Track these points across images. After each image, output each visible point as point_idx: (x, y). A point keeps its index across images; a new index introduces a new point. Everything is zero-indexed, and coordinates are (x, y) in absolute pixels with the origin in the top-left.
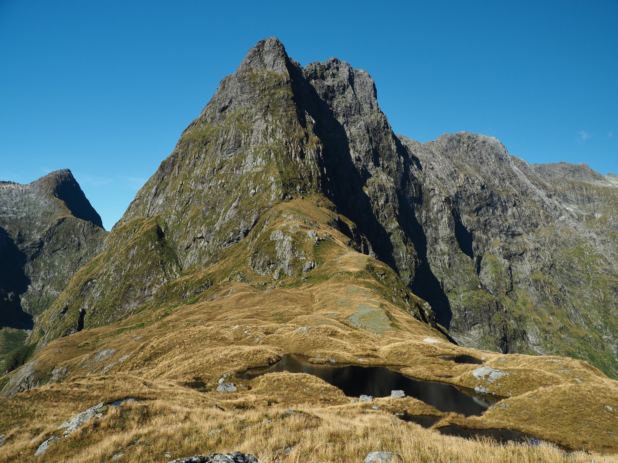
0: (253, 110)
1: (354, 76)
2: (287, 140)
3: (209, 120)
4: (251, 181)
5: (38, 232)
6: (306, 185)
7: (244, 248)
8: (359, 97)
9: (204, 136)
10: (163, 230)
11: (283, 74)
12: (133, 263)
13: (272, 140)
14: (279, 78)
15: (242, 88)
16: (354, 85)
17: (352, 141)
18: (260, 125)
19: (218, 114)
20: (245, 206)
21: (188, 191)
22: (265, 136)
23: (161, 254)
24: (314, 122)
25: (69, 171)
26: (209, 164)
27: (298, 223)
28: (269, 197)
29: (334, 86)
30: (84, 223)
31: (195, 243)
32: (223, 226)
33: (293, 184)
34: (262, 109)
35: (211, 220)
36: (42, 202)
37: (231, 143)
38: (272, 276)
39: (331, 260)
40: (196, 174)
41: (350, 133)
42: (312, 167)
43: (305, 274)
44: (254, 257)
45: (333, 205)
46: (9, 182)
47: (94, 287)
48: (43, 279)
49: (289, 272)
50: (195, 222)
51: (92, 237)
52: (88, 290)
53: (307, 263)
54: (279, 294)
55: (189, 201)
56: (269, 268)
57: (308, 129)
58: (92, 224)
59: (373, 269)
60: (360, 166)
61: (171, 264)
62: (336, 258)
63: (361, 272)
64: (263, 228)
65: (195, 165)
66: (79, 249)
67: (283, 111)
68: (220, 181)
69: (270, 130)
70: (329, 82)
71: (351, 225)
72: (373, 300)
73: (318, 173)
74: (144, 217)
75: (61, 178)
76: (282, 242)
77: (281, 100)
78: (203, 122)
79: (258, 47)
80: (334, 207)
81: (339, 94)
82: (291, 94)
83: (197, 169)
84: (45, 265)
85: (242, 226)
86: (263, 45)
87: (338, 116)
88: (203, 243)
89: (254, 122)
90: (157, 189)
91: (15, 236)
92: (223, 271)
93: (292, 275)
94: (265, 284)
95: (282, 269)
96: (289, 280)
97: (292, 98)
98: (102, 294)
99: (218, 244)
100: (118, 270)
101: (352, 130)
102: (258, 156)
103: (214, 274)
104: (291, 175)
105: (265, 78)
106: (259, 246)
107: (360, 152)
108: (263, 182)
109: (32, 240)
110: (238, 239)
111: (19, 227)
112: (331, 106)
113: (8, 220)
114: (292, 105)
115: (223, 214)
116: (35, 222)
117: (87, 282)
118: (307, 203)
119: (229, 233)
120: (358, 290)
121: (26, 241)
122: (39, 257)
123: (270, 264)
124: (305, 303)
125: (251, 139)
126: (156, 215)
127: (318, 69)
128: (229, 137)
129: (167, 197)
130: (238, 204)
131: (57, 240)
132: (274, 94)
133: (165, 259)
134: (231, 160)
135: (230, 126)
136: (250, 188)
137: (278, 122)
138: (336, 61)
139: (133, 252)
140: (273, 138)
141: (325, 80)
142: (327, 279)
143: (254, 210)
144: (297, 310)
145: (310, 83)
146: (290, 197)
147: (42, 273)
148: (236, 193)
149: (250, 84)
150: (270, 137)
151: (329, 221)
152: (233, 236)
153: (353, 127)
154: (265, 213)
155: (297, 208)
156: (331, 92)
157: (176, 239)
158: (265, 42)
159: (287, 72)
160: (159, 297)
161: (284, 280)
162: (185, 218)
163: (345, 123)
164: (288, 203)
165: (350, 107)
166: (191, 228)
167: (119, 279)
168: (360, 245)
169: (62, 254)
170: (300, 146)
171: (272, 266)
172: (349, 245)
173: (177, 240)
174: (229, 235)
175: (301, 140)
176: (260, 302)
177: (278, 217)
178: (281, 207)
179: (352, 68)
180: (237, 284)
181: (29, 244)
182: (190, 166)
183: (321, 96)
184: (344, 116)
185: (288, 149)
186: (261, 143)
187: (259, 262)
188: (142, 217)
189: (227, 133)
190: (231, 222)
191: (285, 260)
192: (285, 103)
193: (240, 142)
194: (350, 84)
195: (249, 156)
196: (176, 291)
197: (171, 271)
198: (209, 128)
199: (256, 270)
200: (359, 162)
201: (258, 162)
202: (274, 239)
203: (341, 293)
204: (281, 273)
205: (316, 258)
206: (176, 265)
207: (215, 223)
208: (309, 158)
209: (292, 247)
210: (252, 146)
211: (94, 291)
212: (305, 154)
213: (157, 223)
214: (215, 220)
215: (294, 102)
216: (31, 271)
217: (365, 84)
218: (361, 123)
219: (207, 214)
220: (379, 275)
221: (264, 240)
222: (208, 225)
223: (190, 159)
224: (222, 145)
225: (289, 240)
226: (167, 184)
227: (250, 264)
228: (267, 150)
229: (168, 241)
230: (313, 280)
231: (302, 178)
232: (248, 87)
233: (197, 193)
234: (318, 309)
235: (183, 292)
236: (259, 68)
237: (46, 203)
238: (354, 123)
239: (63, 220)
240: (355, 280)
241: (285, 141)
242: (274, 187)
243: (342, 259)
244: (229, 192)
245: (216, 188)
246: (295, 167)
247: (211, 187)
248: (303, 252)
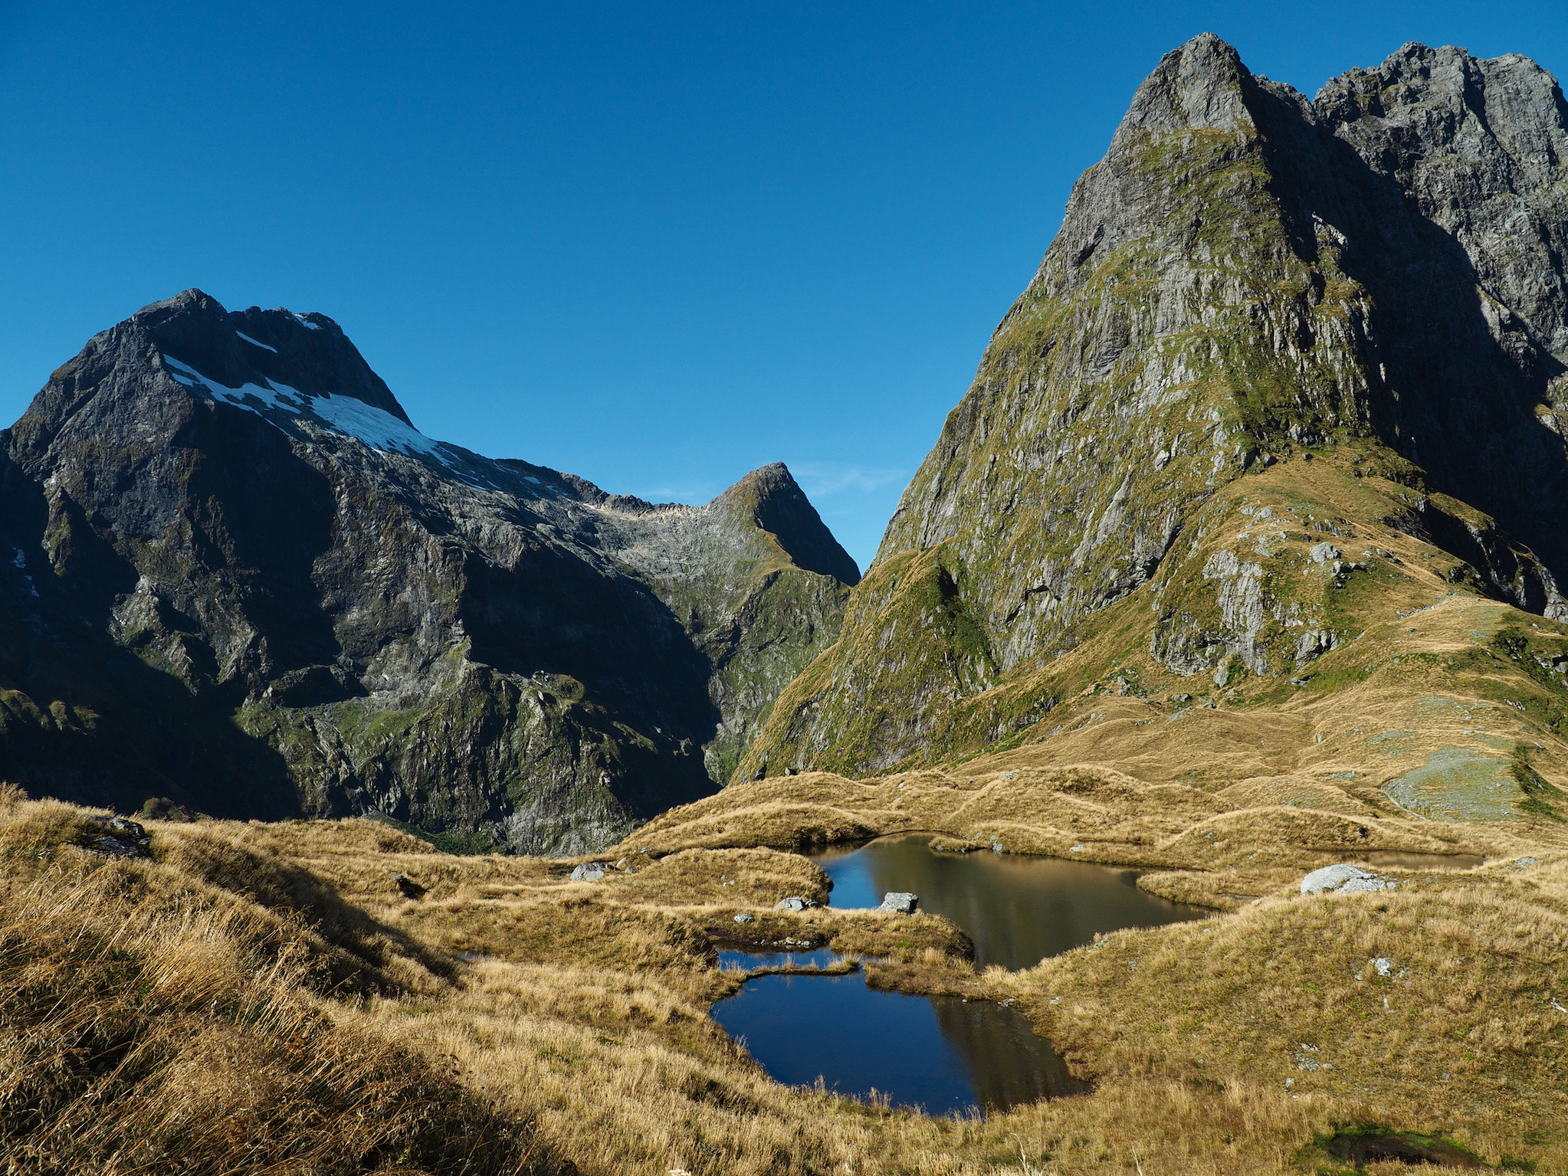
0: (1159, 242)
1: (1482, 82)
2: (1256, 302)
3: (1052, 291)
4: (1157, 429)
5: (729, 605)
6: (1320, 420)
7: (1144, 608)
8: (1505, 141)
9: (1040, 333)
10: (954, 578)
11: (1235, 126)
12: (889, 661)
13: (1212, 310)
14: (1224, 140)
15: (1123, 191)
16: (1486, 107)
17: (1487, 275)
18: (1180, 276)
19: (1072, 272)
20: (1144, 496)
21: (1009, 476)
22: (1192, 303)
23: (949, 636)
24: (1341, 239)
25: (783, 466)
26: (1055, 402)
27: (1281, 528)
28: (1205, 465)
29: (1414, 125)
30: (818, 581)
31: (1029, 605)
32: (1093, 554)
33: (1278, 423)
34: (1181, 234)
35: (1063, 543)
36: (733, 542)
37: (1104, 338)
38: (1211, 678)
39: (1380, 624)
40: (1026, 430)
41: (1481, 252)
42: (1337, 367)
43: (1301, 668)
44: (1163, 628)
45: (1411, 468)
46: (672, 506)
47: (814, 720)
48: (743, 709)
49: (1256, 663)
50: (1028, 551)
51: (836, 611)
52: (803, 726)
53: (1307, 635)
54: (1206, 722)
55: (1011, 502)
56: (1203, 656)
57: (1322, 264)
58: (834, 580)
59: (1522, 643)
60: (1518, 345)
61: (972, 660)
62: (1398, 617)
63: (1472, 655)
64: (1190, 548)
65: (1022, 409)
66: (811, 641)
67: (1240, 228)
68: (1083, 440)
69: (1205, 286)
70: (1399, 117)
71: (1473, 520)
72: (1496, 733)
73: (1356, 381)
74: (914, 551)
75: (767, 483)
76: (1234, 584)
77: (1235, 198)
78: (1036, 299)
79: (1163, 72)
80: (1415, 473)
81: (1436, 144)
82: (1262, 175)
83: (1029, 419)
84: (745, 677)
85: (1140, 550)
86: (1177, 64)
87: (1435, 211)
88: (1046, 603)
89: (1161, 274)
90: (941, 481)
91: (685, 618)
92: (1086, 668)
93: (1265, 671)
94: (1190, 698)
95: (1237, 658)
96: (1256, 686)
97: (1267, 187)
98: (830, 736)
99: (1081, 602)
100: (859, 678)
101: (1486, 243)
102: (1176, 361)
103: (1062, 677)
104: (1269, 397)
105: (1185, 151)
106: (1173, 598)
107: (1519, 303)
108: (1190, 427)
109: (719, 625)
110: (1133, 585)
111: (693, 599)
112: (1409, 184)
113: (671, 584)
114: (1267, 205)
115: (1093, 524)
116: (722, 585)
117: (799, 710)
118: (1320, 471)
119: (1109, 572)
120: (1450, 706)
121: (708, 627)
122: (733, 661)
123: (1205, 645)
124: (1280, 744)
125: (1155, 318)
126: (940, 543)
127: (1360, 87)
128: (1098, 324)
129: (962, 498)
130: (1127, 494)
131: (766, 621)
132: (1212, 186)
133: (958, 647)
134: (1108, 383)
135: (1099, 295)
136: (1156, 447)
137: (1228, 261)
138: (1418, 51)
139: (889, 634)
140: (1214, 306)
141: (1383, 116)
142: (1362, 677)
143: (1168, 505)
144: (1249, 765)
145: (1336, 134)
146: (1267, 458)
147: (742, 696)
148: (1122, 466)
149: (1145, 174)
150: (1207, 304)
151: (1389, 514)
152: (1118, 578)
153: (1490, 233)
154: (1196, 509)
155: (1287, 486)
156: (1406, 145)
157: (984, 597)
158: (1181, 53)
159: (1249, 118)
160: (937, 738)
161: (1242, 687)
162: (1005, 544)
163: (1460, 225)
164: (1261, 476)
165: (1475, 175)
166: (1019, 566)
167: (862, 699)
168: (1511, 578)
169: (777, 652)
170: (1299, 315)
171: (1209, 649)
172: (1458, 577)
173: (987, 599)
174: (1107, 576)
175: (1301, 298)
176: (1155, 744)
177: (1229, 515)
178: (1237, 489)
179: (1473, 59)
180: (1115, 701)
181: (711, 634)
182: (1012, 413)
183: (1373, 164)
184: (1455, 204)
185: (1261, 328)
186: (1183, 324)
187: (1176, 640)
188: (911, 551)
189: (1092, 314)
190: (1111, 543)
191: (1245, 630)
192: (1244, 204)
193: (1126, 331)
194: (1470, 106)
195: (1152, 364)
196: (976, 722)
197: (974, 676)
198: (1051, 311)
199: (1169, 664)
200: (1514, 334)
201: (1176, 375)
202: (1215, 576)
203: (1393, 716)
204: (1236, 667)
205: (1334, 622)
206: (986, 660)
207: (1073, 550)
208: (1328, 343)
209: (1264, 593)
210: (1159, 338)
211: (814, 728)
212: (1315, 333)
213: (942, 561)
214: (1072, 542)
215: (1272, 195)
216: (720, 693)
217: (1524, 96)
218: (1516, 215)
219: (1054, 529)
220: (1545, 660)
221: (1188, 582)
222: (1057, 555)
223: (1010, 396)
224: (1083, 348)
225: (1253, 574)
226: (963, 466)
227: (1152, 648)
228: (1199, 340)
229: (967, 603)
230: (1324, 682)
231: (1306, 403)
232: (1141, 183)
233: (1029, 479)
234: (1315, 760)
235: (991, 725)
236: (1167, 128)
237: (741, 541)
238: (1492, 219)
239: (776, 575)
240: (1446, 678)
241: (1249, 308)
242: (1219, 437)
243: (1417, 618)
244: (1104, 467)
245: (1074, 459)
246: (1284, 374)
247: (1061, 459)
248: (1294, 607)
